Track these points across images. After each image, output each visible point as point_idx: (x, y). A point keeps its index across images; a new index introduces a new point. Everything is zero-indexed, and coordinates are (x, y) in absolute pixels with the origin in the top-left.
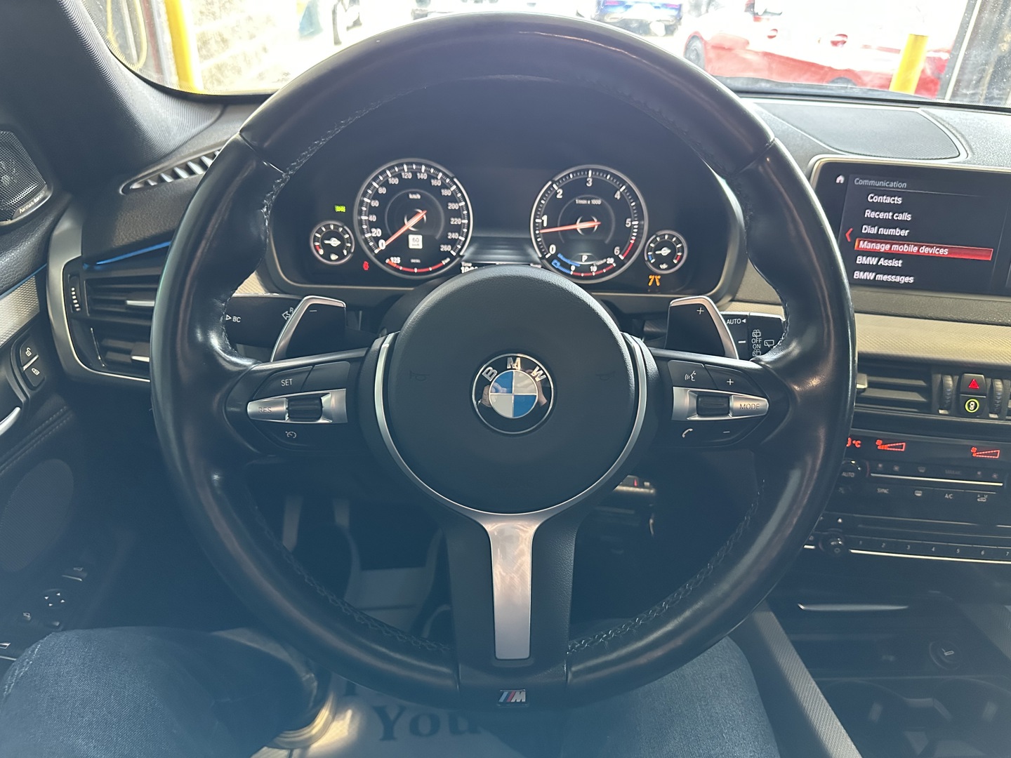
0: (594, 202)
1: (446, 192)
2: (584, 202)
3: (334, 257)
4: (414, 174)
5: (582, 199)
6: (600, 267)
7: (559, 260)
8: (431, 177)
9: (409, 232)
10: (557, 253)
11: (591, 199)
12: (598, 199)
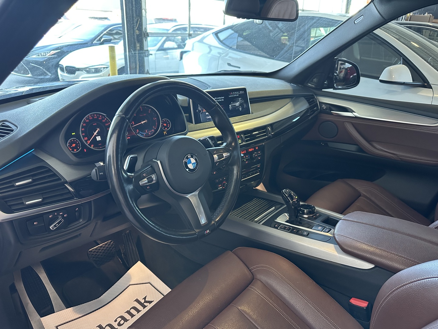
0: (144, 115)
1: (104, 121)
3: (75, 150)
4: (93, 117)
5: (141, 115)
6: (151, 133)
7: (140, 133)
8: (98, 117)
9: (96, 136)
10: (139, 131)
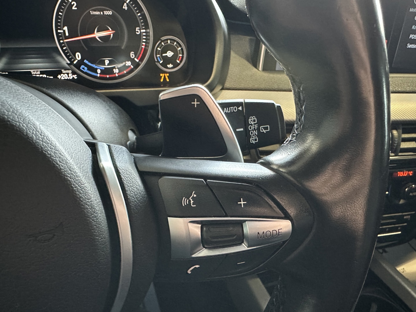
0: (107, 13)
2: (98, 13)
5: (95, 11)
6: (121, 69)
7: (86, 65)
10: (83, 59)
11: (103, 10)
12: (109, 11)
